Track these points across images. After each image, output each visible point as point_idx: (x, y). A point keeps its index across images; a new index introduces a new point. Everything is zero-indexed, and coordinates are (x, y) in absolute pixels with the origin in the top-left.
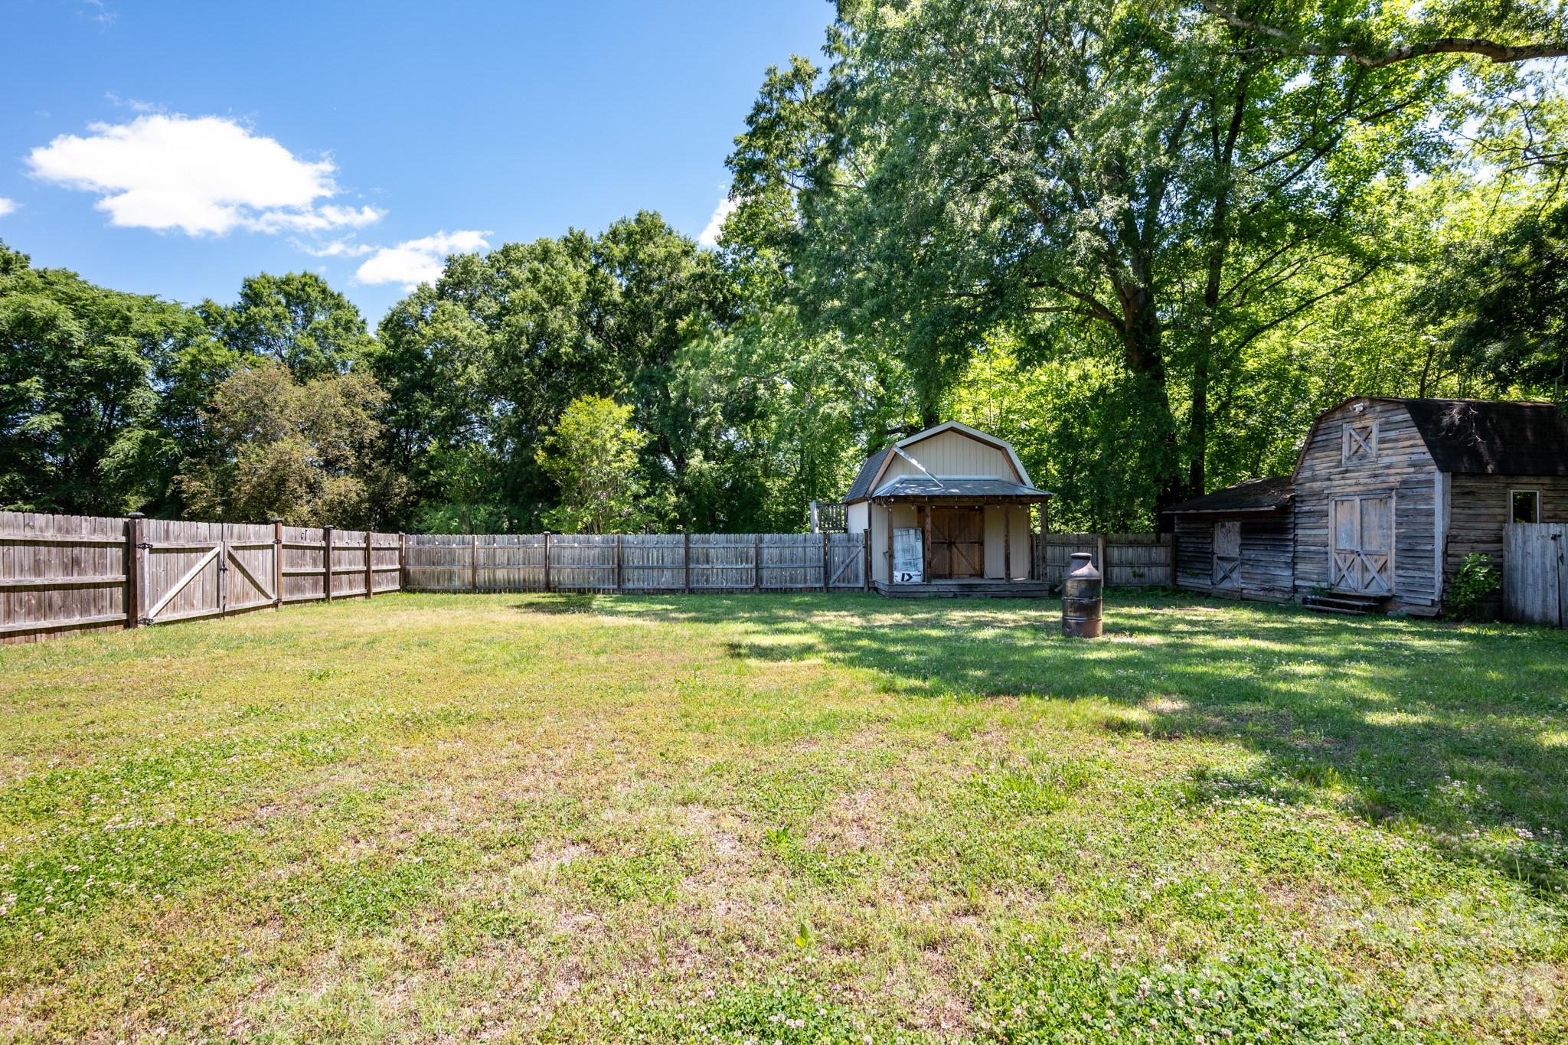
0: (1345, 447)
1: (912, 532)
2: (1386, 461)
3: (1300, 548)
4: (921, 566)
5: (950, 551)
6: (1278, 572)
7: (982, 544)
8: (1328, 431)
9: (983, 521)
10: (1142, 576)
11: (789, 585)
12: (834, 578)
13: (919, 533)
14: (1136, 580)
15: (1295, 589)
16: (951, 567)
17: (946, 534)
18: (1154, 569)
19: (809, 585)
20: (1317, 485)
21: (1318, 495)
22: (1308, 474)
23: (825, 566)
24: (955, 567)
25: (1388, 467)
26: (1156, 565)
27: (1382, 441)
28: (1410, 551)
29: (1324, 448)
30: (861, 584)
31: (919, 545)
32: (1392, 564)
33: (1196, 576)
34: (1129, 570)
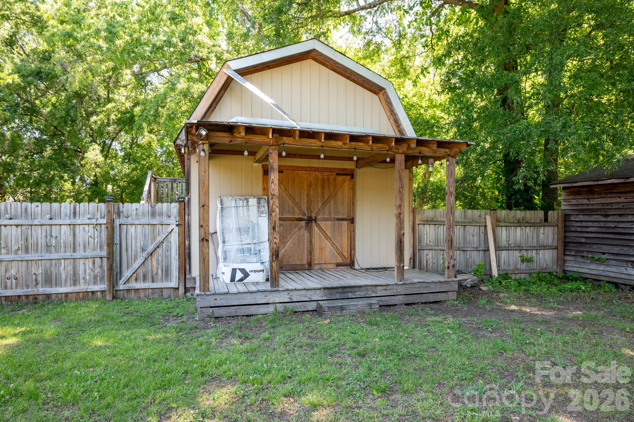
1: (253, 201)
4: (266, 255)
5: (310, 233)
7: (352, 221)
9: (353, 189)
10: (529, 260)
11: (42, 290)
12: (127, 274)
13: (264, 203)
14: (523, 266)
16: (311, 253)
17: (304, 207)
18: (541, 252)
19: (81, 287)
23: (110, 257)
24: (317, 253)
26: (545, 247)
30: (173, 283)
31: (264, 223)
33: (599, 261)
34: (517, 254)
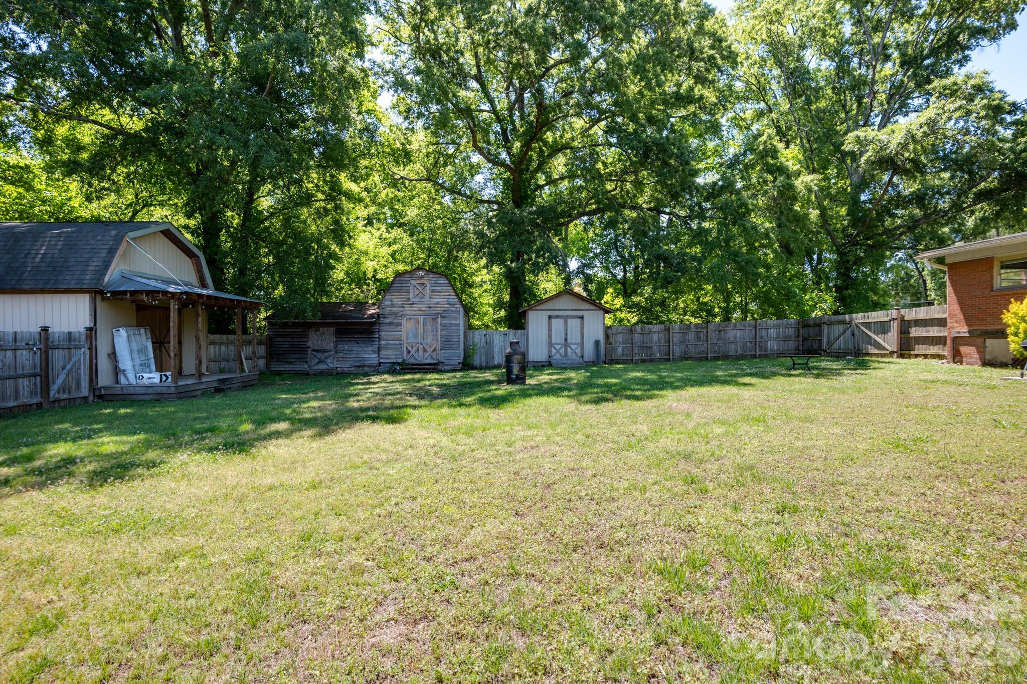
0: (411, 292)
1: (142, 330)
2: (436, 300)
3: (382, 342)
4: (153, 367)
5: (160, 350)
6: (367, 356)
8: (401, 282)
12: (54, 388)
13: (149, 332)
15: (380, 364)
16: (161, 366)
19: (22, 400)
20: (394, 309)
21: (396, 315)
22: (389, 303)
25: (438, 303)
27: (433, 291)
28: (448, 343)
29: (399, 290)
30: (85, 393)
31: (149, 345)
32: (439, 348)
33: (291, 363)
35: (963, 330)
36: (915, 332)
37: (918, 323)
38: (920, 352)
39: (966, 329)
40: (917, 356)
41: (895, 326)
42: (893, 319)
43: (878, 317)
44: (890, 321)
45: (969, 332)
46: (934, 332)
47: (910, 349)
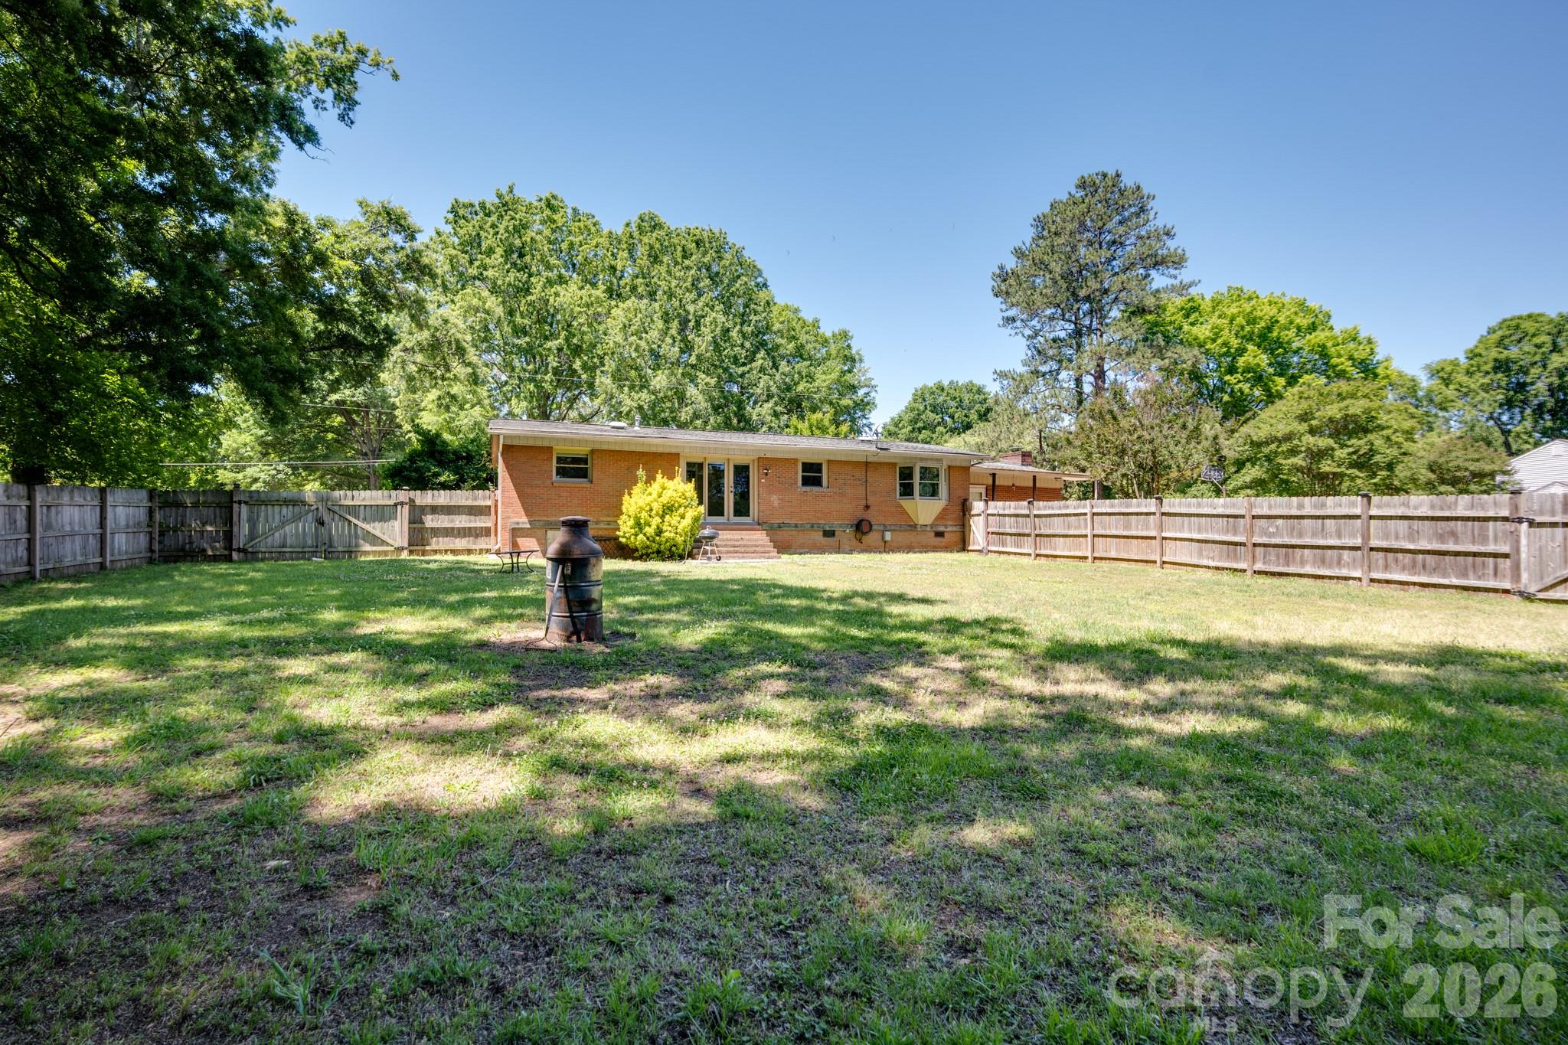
35: (523, 521)
36: (430, 521)
37: (435, 510)
38: (442, 547)
39: (525, 519)
40: (436, 552)
41: (404, 512)
42: (402, 504)
43: (371, 498)
44: (396, 505)
45: (530, 522)
46: (461, 521)
47: (424, 542)
